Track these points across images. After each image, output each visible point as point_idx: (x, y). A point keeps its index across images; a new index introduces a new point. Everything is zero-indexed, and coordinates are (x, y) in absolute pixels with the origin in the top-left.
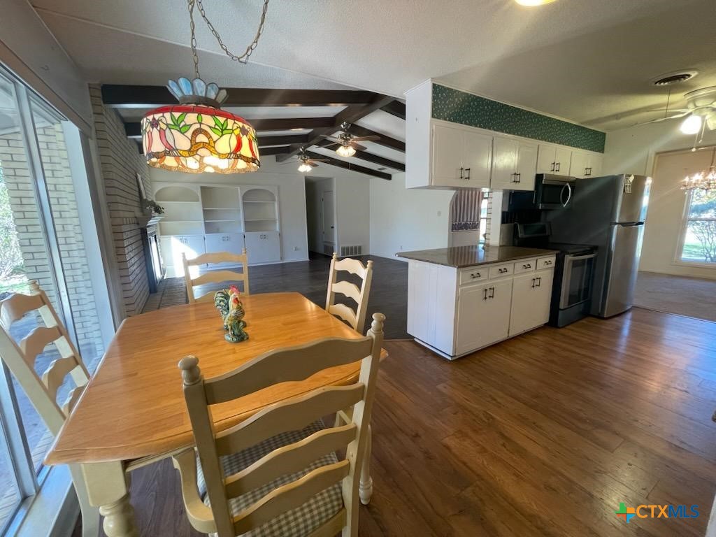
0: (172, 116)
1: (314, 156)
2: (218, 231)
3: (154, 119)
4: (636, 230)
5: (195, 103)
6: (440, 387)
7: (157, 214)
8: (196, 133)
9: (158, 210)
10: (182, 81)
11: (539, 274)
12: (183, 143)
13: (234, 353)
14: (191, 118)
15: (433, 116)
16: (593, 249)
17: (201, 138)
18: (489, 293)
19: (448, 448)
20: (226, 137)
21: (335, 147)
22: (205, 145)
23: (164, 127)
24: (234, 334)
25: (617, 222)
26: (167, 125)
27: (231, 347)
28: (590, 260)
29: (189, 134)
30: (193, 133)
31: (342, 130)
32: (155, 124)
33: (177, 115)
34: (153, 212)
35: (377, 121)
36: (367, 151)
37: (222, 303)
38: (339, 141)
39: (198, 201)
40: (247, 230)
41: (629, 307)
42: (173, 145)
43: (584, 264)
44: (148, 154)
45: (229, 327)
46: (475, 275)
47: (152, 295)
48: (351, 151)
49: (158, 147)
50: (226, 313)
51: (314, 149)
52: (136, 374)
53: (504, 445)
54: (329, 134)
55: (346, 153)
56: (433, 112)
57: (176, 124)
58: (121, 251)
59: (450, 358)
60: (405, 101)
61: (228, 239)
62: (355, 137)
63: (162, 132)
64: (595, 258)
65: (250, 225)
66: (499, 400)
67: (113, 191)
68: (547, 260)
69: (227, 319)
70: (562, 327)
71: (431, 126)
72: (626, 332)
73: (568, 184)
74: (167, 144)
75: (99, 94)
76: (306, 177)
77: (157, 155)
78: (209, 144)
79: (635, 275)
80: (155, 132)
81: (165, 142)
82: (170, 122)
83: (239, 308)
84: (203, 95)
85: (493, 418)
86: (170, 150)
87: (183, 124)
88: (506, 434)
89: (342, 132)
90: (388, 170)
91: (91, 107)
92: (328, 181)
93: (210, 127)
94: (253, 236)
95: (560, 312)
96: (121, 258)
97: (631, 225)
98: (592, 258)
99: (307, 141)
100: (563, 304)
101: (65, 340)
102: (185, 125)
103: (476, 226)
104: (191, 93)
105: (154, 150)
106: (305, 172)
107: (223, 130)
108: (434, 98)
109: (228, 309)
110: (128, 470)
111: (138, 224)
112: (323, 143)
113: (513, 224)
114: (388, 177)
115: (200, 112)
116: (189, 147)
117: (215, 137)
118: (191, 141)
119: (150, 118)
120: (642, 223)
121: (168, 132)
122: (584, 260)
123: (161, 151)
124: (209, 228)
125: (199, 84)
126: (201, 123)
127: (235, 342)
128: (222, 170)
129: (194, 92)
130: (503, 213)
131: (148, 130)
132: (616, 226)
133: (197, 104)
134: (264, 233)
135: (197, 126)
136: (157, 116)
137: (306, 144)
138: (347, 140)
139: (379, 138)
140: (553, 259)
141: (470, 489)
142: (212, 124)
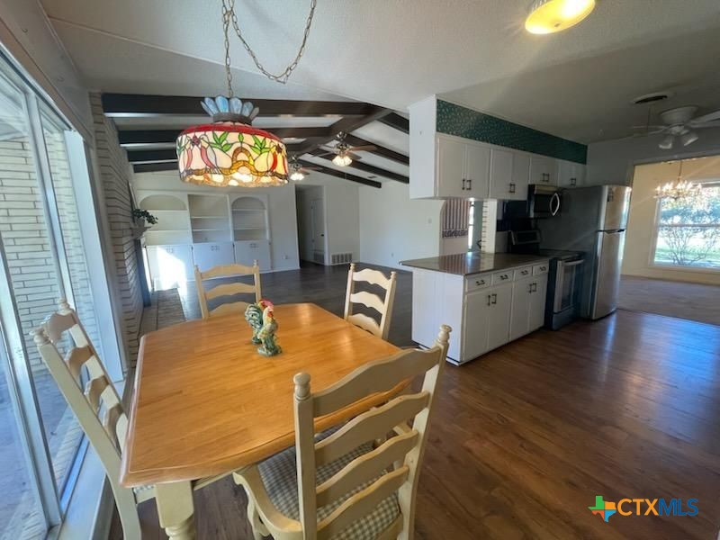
0: (214, 135)
1: (306, 164)
2: (206, 240)
3: (195, 137)
4: (618, 237)
5: (232, 121)
6: (452, 392)
7: (150, 224)
8: (237, 152)
9: (151, 220)
10: (219, 100)
11: (535, 280)
12: (224, 160)
13: (273, 366)
14: (233, 137)
15: (437, 130)
16: (581, 255)
17: (242, 157)
18: (492, 300)
19: (469, 451)
20: (264, 155)
21: (331, 156)
22: (245, 163)
23: (206, 145)
24: (267, 348)
25: (602, 229)
26: (209, 143)
27: (268, 360)
28: (578, 266)
29: (231, 152)
30: (235, 152)
31: (338, 140)
32: (195, 142)
33: (219, 134)
34: (146, 222)
35: (374, 131)
36: (361, 160)
37: (254, 317)
38: (336, 150)
39: (185, 209)
40: (236, 239)
41: (613, 310)
42: (214, 163)
43: (572, 271)
44: (186, 171)
45: (263, 341)
46: (480, 282)
47: (146, 309)
48: (348, 160)
49: (198, 164)
50: (258, 326)
51: (307, 157)
52: (181, 392)
53: (522, 446)
54: (324, 143)
55: (342, 162)
56: (438, 126)
57: (218, 142)
58: (121, 264)
59: (457, 364)
60: (408, 115)
61: (217, 248)
62: (351, 147)
63: (203, 150)
64: (583, 264)
65: (240, 235)
66: (509, 402)
67: (113, 202)
68: (542, 266)
69: (260, 333)
70: (557, 330)
71: (436, 140)
72: (611, 331)
73: (556, 194)
74: (208, 162)
75: (99, 102)
76: (296, 186)
77: (197, 172)
78: (248, 162)
79: (619, 278)
80: (196, 150)
81: (206, 160)
82: (212, 140)
83: (273, 322)
84: (239, 112)
85: (507, 420)
86: (212, 168)
87: (224, 143)
88: (521, 435)
89: (337, 142)
90: (379, 178)
91: (91, 116)
92: (317, 189)
93: (250, 146)
94: (243, 245)
95: (554, 315)
96: (121, 272)
97: (613, 231)
98: (579, 265)
99: (299, 150)
100: (556, 308)
101: (95, 359)
102: (227, 144)
103: (465, 233)
104: (227, 111)
105: (194, 166)
106: (298, 181)
107: (262, 148)
108: (438, 113)
109: (261, 323)
110: (196, 489)
111: (132, 235)
112: (316, 152)
113: (506, 232)
114: (378, 185)
115: (241, 131)
116: (230, 165)
117: (255, 155)
118: (232, 159)
119: (191, 135)
120: (623, 230)
121: (209, 150)
122: (572, 266)
123: (200, 168)
124: (197, 237)
125: (236, 103)
126: (242, 142)
127: (270, 356)
128: (245, 184)
129: (230, 110)
130: (498, 221)
131: (187, 147)
132: (601, 234)
133: (234, 122)
134: (255, 242)
135: (239, 145)
136: (199, 134)
137: (298, 153)
138: (342, 149)
139: (375, 148)
140: (547, 266)
141: (497, 489)
142: (252, 143)
